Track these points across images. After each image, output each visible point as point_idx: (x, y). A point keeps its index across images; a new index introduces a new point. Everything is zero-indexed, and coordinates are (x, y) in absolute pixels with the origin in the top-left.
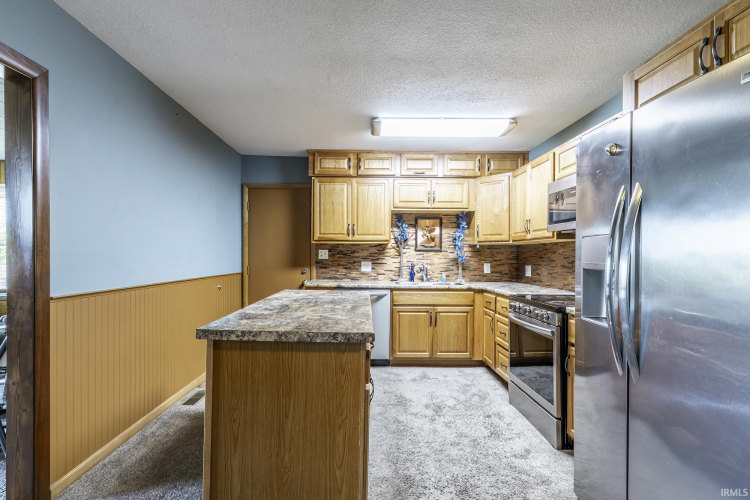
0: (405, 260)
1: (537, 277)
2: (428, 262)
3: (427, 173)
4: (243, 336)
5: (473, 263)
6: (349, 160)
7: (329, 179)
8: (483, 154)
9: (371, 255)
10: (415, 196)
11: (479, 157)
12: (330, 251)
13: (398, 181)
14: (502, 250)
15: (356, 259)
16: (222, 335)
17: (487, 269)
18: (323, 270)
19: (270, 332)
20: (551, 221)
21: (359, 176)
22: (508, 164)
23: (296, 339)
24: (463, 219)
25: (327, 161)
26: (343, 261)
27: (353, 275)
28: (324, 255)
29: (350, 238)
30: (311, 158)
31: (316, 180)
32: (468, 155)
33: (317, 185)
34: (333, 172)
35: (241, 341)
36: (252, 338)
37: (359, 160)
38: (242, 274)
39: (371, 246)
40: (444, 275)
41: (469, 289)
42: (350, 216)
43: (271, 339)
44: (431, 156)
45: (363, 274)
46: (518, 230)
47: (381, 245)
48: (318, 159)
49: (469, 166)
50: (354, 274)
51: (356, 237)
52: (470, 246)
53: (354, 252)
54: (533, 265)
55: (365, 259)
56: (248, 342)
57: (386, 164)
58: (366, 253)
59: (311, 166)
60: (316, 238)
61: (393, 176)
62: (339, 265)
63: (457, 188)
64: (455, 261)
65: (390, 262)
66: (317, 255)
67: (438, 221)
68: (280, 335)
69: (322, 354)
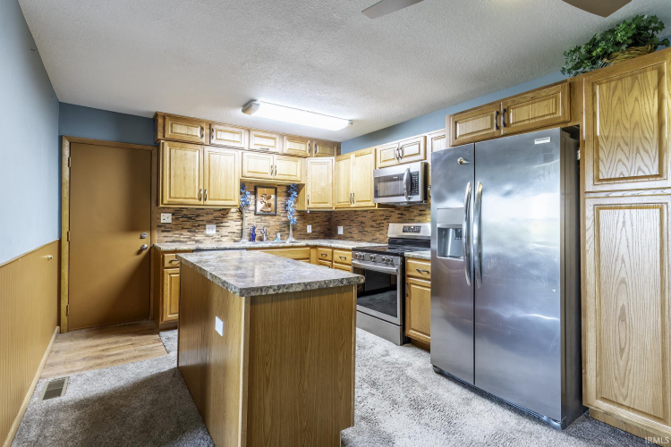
0: (246, 223)
1: (349, 235)
2: (266, 224)
3: (271, 150)
4: (279, 290)
5: (300, 226)
6: (202, 129)
7: (180, 144)
8: (312, 140)
9: (216, 219)
10: (260, 167)
11: (309, 142)
12: (173, 215)
13: (246, 154)
14: (319, 215)
15: (201, 223)
16: (262, 291)
17: (309, 229)
18: (166, 234)
19: (299, 284)
20: (376, 195)
21: (211, 145)
22: (328, 150)
23: (317, 287)
24: (293, 189)
25: (179, 126)
26: (188, 224)
27: (197, 238)
28: (166, 218)
29: (202, 202)
30: (160, 121)
31: (166, 144)
32: (302, 139)
33: (167, 149)
34: (186, 138)
35: (277, 294)
36: (285, 290)
37: (211, 130)
38: (60, 242)
39: (215, 210)
40: (279, 235)
41: (307, 246)
42: (201, 182)
43: (299, 289)
44: (274, 136)
45: (207, 236)
46: (342, 200)
47: (225, 209)
48: (168, 123)
49: (301, 148)
50: (199, 237)
51: (208, 202)
52: (298, 211)
53: (198, 216)
54: (345, 225)
55: (210, 222)
56: (283, 293)
57: (237, 137)
58: (210, 217)
59: (160, 129)
60: (165, 202)
61: (242, 149)
62: (183, 228)
63: (293, 164)
64: (287, 223)
65: (232, 225)
66: (159, 219)
67: (274, 190)
68: (305, 284)
69: (330, 296)
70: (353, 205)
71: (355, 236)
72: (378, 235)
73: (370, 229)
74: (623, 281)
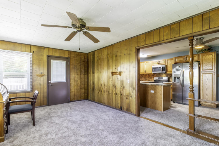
20: (153, 71)
46: (142, 72)
70: (145, 73)
71: (143, 80)
72: (150, 80)
73: (148, 78)
74: (207, 84)
